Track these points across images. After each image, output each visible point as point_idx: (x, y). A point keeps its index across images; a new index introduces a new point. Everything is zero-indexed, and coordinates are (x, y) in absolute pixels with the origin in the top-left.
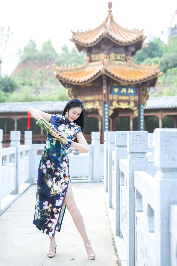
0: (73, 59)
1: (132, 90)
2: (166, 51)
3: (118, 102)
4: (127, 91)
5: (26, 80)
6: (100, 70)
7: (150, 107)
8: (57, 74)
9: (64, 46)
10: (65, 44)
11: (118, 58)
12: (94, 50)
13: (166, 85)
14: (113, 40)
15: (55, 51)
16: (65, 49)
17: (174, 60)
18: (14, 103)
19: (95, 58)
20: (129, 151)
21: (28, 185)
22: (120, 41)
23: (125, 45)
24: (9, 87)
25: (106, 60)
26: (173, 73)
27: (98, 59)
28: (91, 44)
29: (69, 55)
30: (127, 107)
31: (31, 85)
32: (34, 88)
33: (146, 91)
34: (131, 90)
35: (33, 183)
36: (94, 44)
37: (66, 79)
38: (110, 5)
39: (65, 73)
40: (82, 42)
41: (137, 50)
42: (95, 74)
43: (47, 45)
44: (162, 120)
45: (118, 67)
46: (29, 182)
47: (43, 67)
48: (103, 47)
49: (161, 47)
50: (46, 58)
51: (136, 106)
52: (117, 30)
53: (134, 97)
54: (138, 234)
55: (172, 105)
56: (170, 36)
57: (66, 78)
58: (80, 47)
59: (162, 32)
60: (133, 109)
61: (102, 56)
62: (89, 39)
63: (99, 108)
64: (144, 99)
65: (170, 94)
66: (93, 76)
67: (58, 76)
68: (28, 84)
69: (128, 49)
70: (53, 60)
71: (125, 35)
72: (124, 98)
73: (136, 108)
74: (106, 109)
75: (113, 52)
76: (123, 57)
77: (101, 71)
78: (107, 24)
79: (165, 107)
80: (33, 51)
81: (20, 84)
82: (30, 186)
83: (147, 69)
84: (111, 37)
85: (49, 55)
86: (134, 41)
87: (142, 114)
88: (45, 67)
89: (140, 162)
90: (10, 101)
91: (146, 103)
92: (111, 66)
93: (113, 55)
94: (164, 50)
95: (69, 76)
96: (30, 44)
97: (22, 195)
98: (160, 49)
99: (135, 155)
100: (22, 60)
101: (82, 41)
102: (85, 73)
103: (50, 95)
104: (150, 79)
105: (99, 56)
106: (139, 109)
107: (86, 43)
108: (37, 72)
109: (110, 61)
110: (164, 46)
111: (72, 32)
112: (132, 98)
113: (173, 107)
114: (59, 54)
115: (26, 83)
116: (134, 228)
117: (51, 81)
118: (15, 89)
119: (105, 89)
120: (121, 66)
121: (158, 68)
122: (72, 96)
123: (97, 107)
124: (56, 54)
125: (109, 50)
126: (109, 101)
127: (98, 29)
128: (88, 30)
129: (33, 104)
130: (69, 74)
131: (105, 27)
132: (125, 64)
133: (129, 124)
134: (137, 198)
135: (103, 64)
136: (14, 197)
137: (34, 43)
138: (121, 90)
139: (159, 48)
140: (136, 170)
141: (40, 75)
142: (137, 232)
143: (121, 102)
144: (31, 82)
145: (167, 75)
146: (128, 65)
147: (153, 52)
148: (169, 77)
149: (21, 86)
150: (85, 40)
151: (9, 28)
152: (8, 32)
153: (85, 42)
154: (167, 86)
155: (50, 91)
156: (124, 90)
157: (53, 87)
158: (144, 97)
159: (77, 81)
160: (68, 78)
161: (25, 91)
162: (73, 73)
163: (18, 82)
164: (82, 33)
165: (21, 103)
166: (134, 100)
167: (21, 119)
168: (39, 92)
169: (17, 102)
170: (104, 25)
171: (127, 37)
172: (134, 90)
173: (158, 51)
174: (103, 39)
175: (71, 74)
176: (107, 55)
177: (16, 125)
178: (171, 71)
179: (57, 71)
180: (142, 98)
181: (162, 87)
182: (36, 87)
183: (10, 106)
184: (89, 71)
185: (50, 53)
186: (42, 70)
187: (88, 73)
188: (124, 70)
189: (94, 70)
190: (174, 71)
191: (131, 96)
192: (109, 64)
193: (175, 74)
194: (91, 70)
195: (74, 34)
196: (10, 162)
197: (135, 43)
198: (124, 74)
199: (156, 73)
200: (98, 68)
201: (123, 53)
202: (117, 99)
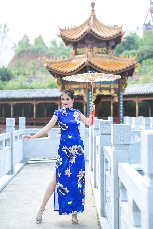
0: (61, 52)
2: (141, 45)
3: (101, 89)
5: (21, 71)
6: (84, 62)
7: (128, 93)
8: (47, 66)
9: (53, 41)
10: (54, 39)
11: (100, 51)
12: (79, 45)
13: (141, 74)
14: (95, 36)
15: (45, 45)
16: (54, 43)
17: (148, 52)
18: (10, 91)
19: (80, 52)
20: (114, 143)
21: (22, 165)
22: (101, 37)
23: (106, 40)
24: (6, 77)
25: (89, 53)
26: (147, 63)
27: (83, 52)
28: (77, 39)
29: (58, 49)
30: (108, 94)
31: (25, 74)
32: (28, 77)
33: (124, 80)
36: (79, 39)
37: (55, 70)
38: (93, 5)
39: (55, 65)
40: (69, 38)
41: (116, 44)
42: (80, 65)
43: (39, 39)
44: (139, 104)
45: (101, 59)
46: (23, 162)
47: (35, 59)
48: (87, 41)
49: (137, 41)
50: (37, 51)
51: (116, 93)
52: (99, 27)
53: (114, 84)
54: (122, 223)
55: (147, 91)
56: (144, 31)
57: (55, 69)
58: (67, 42)
59: (138, 28)
60: (113, 96)
61: (86, 49)
62: (74, 35)
63: (84, 95)
64: (123, 86)
65: (145, 82)
66: (78, 67)
67: (48, 67)
68: (22, 74)
69: (109, 44)
70: (44, 53)
71: (106, 31)
72: (106, 86)
73: (116, 95)
74: (90, 96)
75: (96, 46)
76: (104, 50)
77: (85, 63)
78: (90, 21)
79: (141, 93)
80: (27, 46)
81: (15, 73)
82: (24, 166)
83: (126, 61)
84: (94, 33)
85: (40, 49)
86: (114, 36)
87: (121, 99)
88: (37, 59)
89: (124, 154)
90: (7, 89)
91: (124, 90)
92: (94, 58)
93: (95, 49)
94: (140, 43)
95: (58, 67)
96: (24, 39)
97: (17, 175)
98: (136, 43)
99: (119, 148)
100: (17, 53)
101: (69, 37)
102: (72, 64)
103: (41, 83)
104: (128, 69)
105: (84, 50)
106: (119, 95)
107: (72, 39)
108: (30, 64)
109: (93, 54)
110: (140, 40)
111: (60, 29)
113: (148, 93)
114: (49, 47)
115: (21, 73)
116: (119, 216)
117: (42, 71)
118: (11, 79)
120: (103, 58)
121: (135, 59)
122: (60, 84)
123: (82, 94)
124: (47, 48)
125: (92, 44)
127: (83, 26)
128: (74, 27)
129: (27, 91)
130: (58, 65)
131: (89, 25)
132: (106, 56)
133: (110, 107)
134: (121, 188)
135: (88, 57)
136: (10, 177)
137: (27, 38)
139: (135, 42)
140: (120, 162)
141: (33, 66)
142: (122, 221)
143: (103, 90)
144: (25, 72)
145: (142, 65)
146: (109, 57)
147: (130, 45)
148: (144, 66)
149: (16, 76)
150: (71, 35)
151: (5, 26)
152: (5, 29)
153: (72, 38)
154: (142, 75)
155: (41, 79)
157: (44, 76)
158: (123, 85)
159: (64, 72)
160: (57, 69)
161: (20, 80)
162: (61, 64)
163: (14, 72)
164: (69, 30)
165: (16, 90)
166: (115, 88)
167: (17, 104)
168: (32, 81)
169: (13, 89)
170: (87, 23)
171: (108, 33)
173: (134, 44)
174: (87, 35)
175: (59, 66)
176: (90, 48)
177: (12, 109)
178: (146, 62)
179: (47, 63)
180: (121, 86)
181: (139, 76)
182: (29, 76)
183: (7, 93)
184: (75, 63)
185: (41, 46)
186: (34, 62)
187: (75, 64)
188: (105, 62)
189: (79, 62)
190: (149, 62)
191: (112, 85)
192: (92, 56)
193: (149, 64)
194: (76, 62)
195: (62, 30)
196: (5, 146)
197: (115, 38)
198: (106, 65)
199: (134, 64)
200: (82, 60)
201: (104, 47)
202: (99, 87)
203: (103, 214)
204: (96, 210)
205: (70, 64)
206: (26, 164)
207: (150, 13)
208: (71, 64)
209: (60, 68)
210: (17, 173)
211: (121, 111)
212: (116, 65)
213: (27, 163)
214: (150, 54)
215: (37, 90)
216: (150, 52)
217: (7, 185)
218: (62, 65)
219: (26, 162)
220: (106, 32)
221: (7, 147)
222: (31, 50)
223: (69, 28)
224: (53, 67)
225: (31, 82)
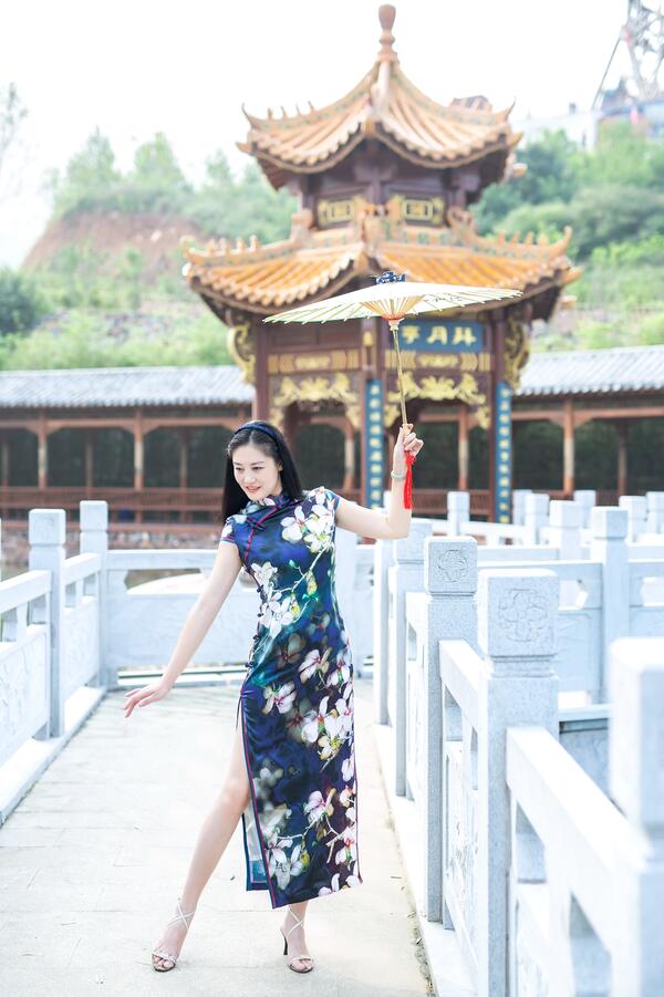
0: (247, 206)
1: (468, 332)
2: (589, 181)
3: (419, 375)
4: (451, 335)
5: (79, 287)
6: (351, 262)
7: (533, 390)
8: (192, 274)
9: (214, 161)
10: (220, 153)
11: (418, 214)
12: (329, 186)
13: (586, 305)
14: (397, 150)
15: (182, 178)
16: (219, 170)
17: (616, 212)
18: (35, 374)
19: (333, 215)
20: (489, 650)
21: (97, 693)
22: (423, 153)
23: (443, 166)
24: (16, 314)
25: (373, 224)
26: (613, 259)
27: (345, 218)
28: (319, 162)
29: (236, 194)
30: (451, 394)
31: (96, 303)
32: (108, 317)
33: (517, 336)
34: (463, 333)
35: (114, 686)
36: (331, 164)
37: (227, 292)
38: (387, 17)
39: (225, 270)
40: (285, 157)
41: (484, 184)
42: (334, 274)
43: (154, 153)
44: (576, 433)
45: (419, 246)
46: (98, 683)
47: (139, 238)
48: (361, 173)
49: (571, 163)
50: (149, 203)
51: (481, 390)
52: (411, 108)
53: (474, 356)
54: (521, 968)
55: (609, 382)
56: (600, 121)
57: (228, 287)
58: (278, 174)
59: (573, 107)
60: (470, 402)
61: (359, 206)
62: (307, 145)
63: (349, 398)
64: (512, 364)
65: (603, 343)
66: (325, 282)
67: (196, 280)
68: (86, 300)
69: (455, 183)
70: (178, 211)
71: (441, 128)
72: (439, 362)
73: (481, 399)
74: (374, 403)
75: (400, 192)
76: (435, 211)
77: (356, 265)
78: (374, 88)
79: (585, 390)
80: (103, 179)
81: (55, 300)
82: (104, 698)
83: (525, 257)
84: (391, 136)
85: (160, 194)
86: (474, 151)
87: (504, 419)
88: (147, 237)
89: (530, 694)
90: (19, 367)
91: (518, 379)
92: (390, 244)
93: (397, 204)
94: (581, 173)
95: (238, 282)
96: (90, 151)
97: (75, 738)
98: (566, 172)
99: (510, 668)
100: (61, 212)
101: (286, 152)
102: (298, 269)
103: (166, 344)
104: (536, 291)
105: (348, 207)
106: (494, 401)
107: (298, 161)
108: (119, 257)
109: (389, 226)
110: (579, 160)
111: (249, 118)
112: (469, 362)
113: (616, 388)
114: (197, 188)
115: (79, 297)
116: (507, 939)
117: (170, 291)
118: (39, 323)
119: (368, 330)
120: (428, 243)
121: (564, 252)
122: (248, 353)
123: (340, 395)
124: (187, 189)
125: (383, 183)
126: (384, 375)
127: (345, 105)
128: (306, 111)
129: (107, 375)
130: (238, 273)
131: (370, 101)
132: (442, 237)
133: (455, 447)
134: (518, 831)
135: (364, 238)
136: (47, 748)
137: (106, 146)
138: (429, 334)
139: (561, 168)
140: (512, 725)
141: (130, 269)
142: (520, 960)
143: (427, 377)
144: (95, 292)
145: (590, 269)
146: (454, 239)
147: (541, 181)
148: (597, 273)
149: (59, 310)
150: (296, 146)
151: (13, 95)
152: (10, 107)
153: (297, 156)
154: (591, 309)
155: (166, 326)
156: (439, 333)
157: (178, 311)
158: (512, 357)
159: (266, 302)
160: (234, 287)
161: (75, 328)
162: (251, 268)
163: (48, 292)
164: (286, 122)
165: (60, 373)
166: (477, 370)
167: (63, 430)
168: (125, 332)
169: (45, 368)
170: (364, 94)
171: (451, 137)
172: (474, 334)
173: (558, 179)
174: (363, 145)
175: (243, 275)
176: (376, 204)
177: (42, 452)
178: (608, 255)
179: (194, 264)
180: (505, 362)
181: (576, 312)
182: (113, 312)
183: (21, 384)
184: (311, 263)
185: (165, 183)
186: (137, 251)
187: (308, 270)
188: (438, 260)
189: (328, 258)
190: (619, 255)
191: (464, 356)
192: (383, 236)
193: (621, 264)
194: (317, 260)
195: (255, 124)
196: (28, 624)
197: (480, 159)
198: (441, 275)
199: (558, 272)
200: (343, 252)
201: (434, 195)
202: (414, 366)
203: (438, 914)
204: (409, 893)
205: (291, 270)
206: (109, 691)
207: (623, 45)
208: (295, 266)
209: (251, 285)
210: (76, 733)
211: (504, 469)
212: (482, 272)
213: (115, 686)
214: (624, 220)
215: (147, 374)
216: (625, 214)
217: (37, 786)
218: (257, 272)
219: (109, 683)
220: (440, 135)
221: (34, 628)
222: (121, 198)
223: (284, 114)
224: (218, 281)
225: (122, 336)
